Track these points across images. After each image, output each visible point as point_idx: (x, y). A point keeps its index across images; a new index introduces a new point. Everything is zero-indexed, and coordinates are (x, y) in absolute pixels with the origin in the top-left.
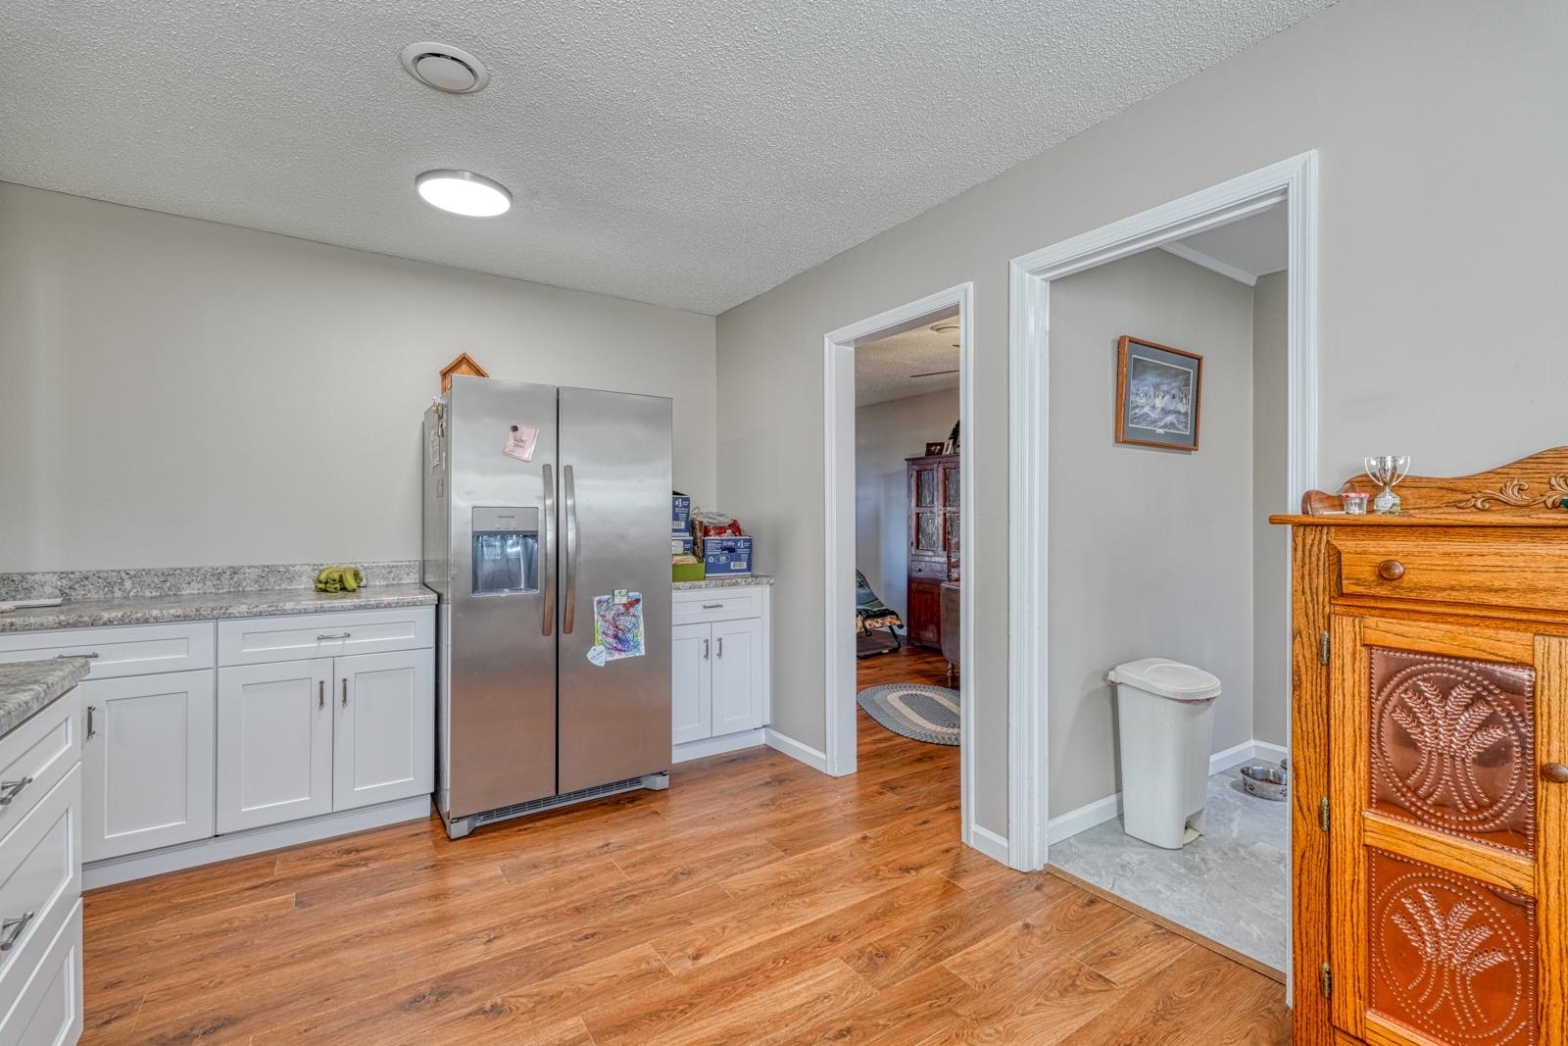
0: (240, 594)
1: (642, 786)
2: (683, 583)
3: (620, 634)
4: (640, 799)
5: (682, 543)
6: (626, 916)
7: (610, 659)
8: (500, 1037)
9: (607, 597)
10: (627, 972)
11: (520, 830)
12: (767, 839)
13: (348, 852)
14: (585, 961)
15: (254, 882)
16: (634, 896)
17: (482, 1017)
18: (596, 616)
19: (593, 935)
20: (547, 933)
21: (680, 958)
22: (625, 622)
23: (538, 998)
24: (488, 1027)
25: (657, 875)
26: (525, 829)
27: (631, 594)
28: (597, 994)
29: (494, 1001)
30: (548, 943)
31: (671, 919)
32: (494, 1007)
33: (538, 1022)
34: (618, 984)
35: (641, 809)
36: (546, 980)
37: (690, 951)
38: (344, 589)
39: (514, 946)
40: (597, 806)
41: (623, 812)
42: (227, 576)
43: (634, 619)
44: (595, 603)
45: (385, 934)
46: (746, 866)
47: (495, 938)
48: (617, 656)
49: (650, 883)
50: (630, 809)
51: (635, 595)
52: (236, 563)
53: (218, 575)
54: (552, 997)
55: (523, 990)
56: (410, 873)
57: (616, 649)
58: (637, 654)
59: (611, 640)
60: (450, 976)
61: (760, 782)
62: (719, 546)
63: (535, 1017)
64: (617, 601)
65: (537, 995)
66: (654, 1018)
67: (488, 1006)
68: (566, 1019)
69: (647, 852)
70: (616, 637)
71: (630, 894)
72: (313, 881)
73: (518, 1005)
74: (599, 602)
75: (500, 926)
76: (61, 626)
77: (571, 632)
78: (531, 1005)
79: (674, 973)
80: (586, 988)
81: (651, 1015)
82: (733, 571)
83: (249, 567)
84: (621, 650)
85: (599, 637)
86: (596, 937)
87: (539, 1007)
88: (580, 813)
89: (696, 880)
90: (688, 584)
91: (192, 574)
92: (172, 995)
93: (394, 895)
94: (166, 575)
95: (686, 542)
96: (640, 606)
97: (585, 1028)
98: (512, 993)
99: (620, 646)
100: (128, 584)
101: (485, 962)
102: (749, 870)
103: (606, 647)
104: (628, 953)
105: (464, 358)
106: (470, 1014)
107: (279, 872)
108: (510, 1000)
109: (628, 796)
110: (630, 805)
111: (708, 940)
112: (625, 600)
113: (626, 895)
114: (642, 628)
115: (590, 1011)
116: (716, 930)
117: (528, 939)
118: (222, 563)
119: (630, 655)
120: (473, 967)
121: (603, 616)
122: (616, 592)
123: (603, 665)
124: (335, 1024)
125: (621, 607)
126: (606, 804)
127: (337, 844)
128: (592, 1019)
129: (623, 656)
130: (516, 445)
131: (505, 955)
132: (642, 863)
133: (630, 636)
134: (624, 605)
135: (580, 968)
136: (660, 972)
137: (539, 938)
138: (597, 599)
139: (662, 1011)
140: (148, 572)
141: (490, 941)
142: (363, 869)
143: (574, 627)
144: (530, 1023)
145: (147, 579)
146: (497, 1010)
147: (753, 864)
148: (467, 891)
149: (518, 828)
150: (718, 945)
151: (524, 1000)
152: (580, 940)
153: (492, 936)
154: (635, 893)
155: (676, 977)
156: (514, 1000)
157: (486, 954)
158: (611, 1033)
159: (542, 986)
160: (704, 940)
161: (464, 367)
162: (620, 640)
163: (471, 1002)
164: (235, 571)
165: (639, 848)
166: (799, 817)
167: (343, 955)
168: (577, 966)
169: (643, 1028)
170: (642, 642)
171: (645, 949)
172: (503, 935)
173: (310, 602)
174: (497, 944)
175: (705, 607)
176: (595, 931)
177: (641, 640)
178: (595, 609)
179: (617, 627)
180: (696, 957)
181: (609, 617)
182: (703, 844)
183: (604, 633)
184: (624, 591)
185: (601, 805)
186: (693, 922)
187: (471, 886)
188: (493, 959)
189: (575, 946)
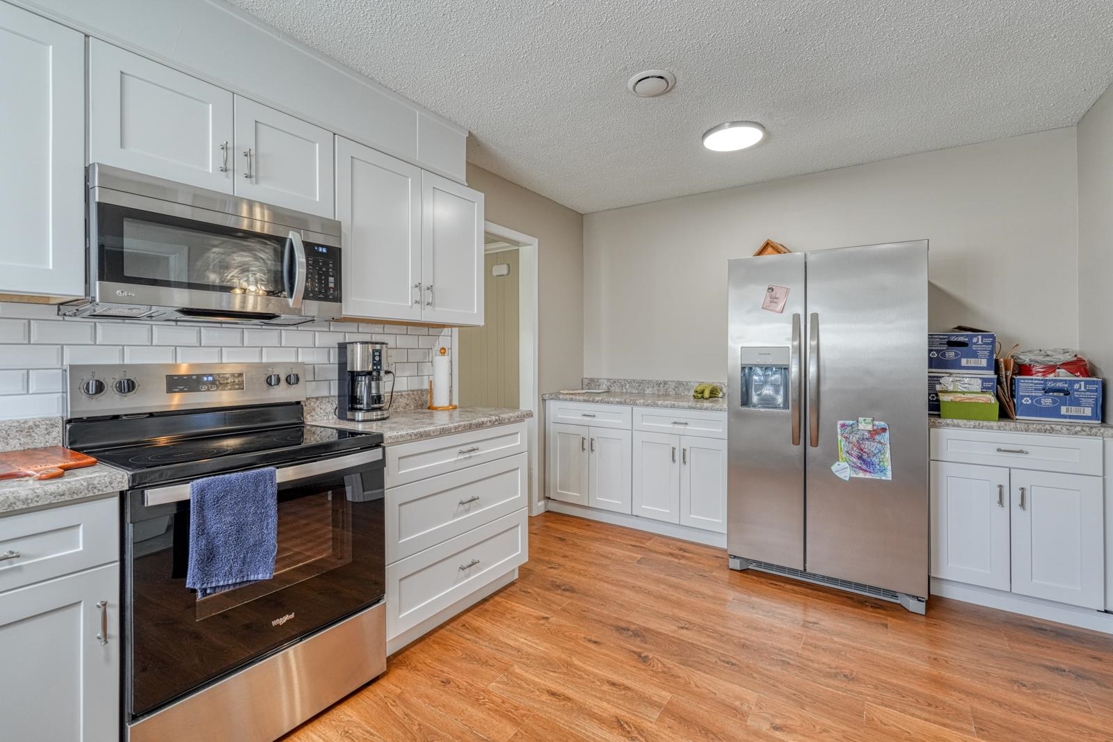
0: (666, 395)
1: (898, 602)
2: (965, 421)
3: (865, 456)
4: (884, 609)
5: (980, 382)
6: (767, 670)
7: (855, 476)
8: (631, 671)
9: (851, 422)
10: (723, 697)
11: (772, 584)
12: (972, 708)
13: (681, 549)
14: (712, 673)
15: (637, 544)
16: (789, 663)
17: (636, 657)
18: (839, 437)
19: (733, 664)
20: (712, 645)
21: (765, 719)
22: (869, 446)
23: (666, 669)
24: (633, 663)
25: (824, 663)
26: (776, 585)
27: (877, 423)
28: (694, 694)
29: (649, 654)
30: (706, 650)
31: (794, 694)
32: (646, 657)
33: (652, 680)
34: (711, 699)
35: (874, 616)
36: (681, 666)
37: (778, 721)
38: (703, 397)
39: (689, 638)
40: (843, 596)
41: (857, 610)
42: (662, 385)
43: (879, 446)
44: (839, 426)
45: (649, 593)
46: (912, 710)
47: (686, 628)
48: (861, 475)
49: (811, 664)
50: (868, 612)
51: (882, 424)
52: (666, 379)
53: (659, 384)
54: (673, 675)
55: (665, 661)
56: (691, 574)
57: (860, 468)
58: (883, 478)
59: (855, 460)
60: (647, 630)
61: (1048, 663)
62: (1041, 387)
63: (654, 677)
64: (861, 427)
65: (669, 668)
66: (703, 732)
67: (643, 655)
68: (664, 690)
69: (838, 646)
70: (860, 458)
71: (788, 660)
72: (655, 555)
73: (655, 665)
74: (843, 426)
75: (695, 625)
76: (585, 401)
77: (817, 446)
78: (660, 670)
79: (749, 723)
80: (694, 686)
81: (704, 729)
82: (1065, 417)
83: (672, 381)
84: (866, 471)
85: (843, 455)
86: (734, 667)
87: (662, 674)
88: (825, 594)
89: (850, 687)
90: (972, 423)
91: (649, 382)
92: (572, 571)
93: (673, 579)
94: (641, 383)
95: (984, 380)
96: (887, 435)
97: (666, 703)
98: (659, 658)
99: (864, 467)
100: (627, 386)
101: (668, 635)
102: (913, 715)
103: (849, 465)
104: (738, 689)
105: (768, 243)
106: (634, 652)
107: (648, 544)
108: (655, 660)
109: (877, 602)
110: (871, 609)
111: (802, 726)
112: (870, 427)
113: (783, 659)
114: (888, 455)
115: (680, 697)
116: (817, 727)
117: (700, 641)
118: (661, 378)
119: (876, 477)
120: (661, 634)
121: (846, 438)
122: (861, 419)
123: (847, 479)
124: (593, 616)
125: (866, 433)
126: (852, 598)
127: (680, 544)
128: (674, 702)
129: (868, 476)
130: (771, 302)
131: (679, 639)
132: (823, 649)
133: (875, 460)
134: (869, 432)
135: (704, 675)
136: (743, 715)
137: (705, 643)
138: (840, 422)
139: (713, 733)
140: (634, 381)
141: (682, 628)
142: (676, 560)
143: (820, 442)
144: (649, 677)
145: (634, 384)
146: (645, 660)
147: (924, 715)
148: (704, 598)
149: (772, 582)
150: (803, 735)
151: (660, 665)
152: (723, 661)
153: (686, 626)
154: (791, 662)
155: (747, 726)
156: (657, 661)
157: (674, 632)
158: (674, 716)
159: (675, 666)
160: (798, 724)
161: (770, 249)
162: (864, 461)
163: (640, 647)
164: (665, 383)
165: (835, 639)
166: (1050, 717)
167: (626, 592)
168: (705, 672)
169: (691, 730)
170: (889, 468)
171: (751, 696)
172: (691, 630)
173: (692, 403)
174: (684, 631)
175: (999, 450)
176: (737, 663)
177: (888, 465)
178: (839, 431)
179: (862, 450)
180: (776, 728)
181: (854, 439)
182: (897, 671)
183: (847, 452)
184: (869, 420)
185: (848, 597)
186: (807, 708)
187: (709, 596)
188: (673, 637)
189: (716, 662)
